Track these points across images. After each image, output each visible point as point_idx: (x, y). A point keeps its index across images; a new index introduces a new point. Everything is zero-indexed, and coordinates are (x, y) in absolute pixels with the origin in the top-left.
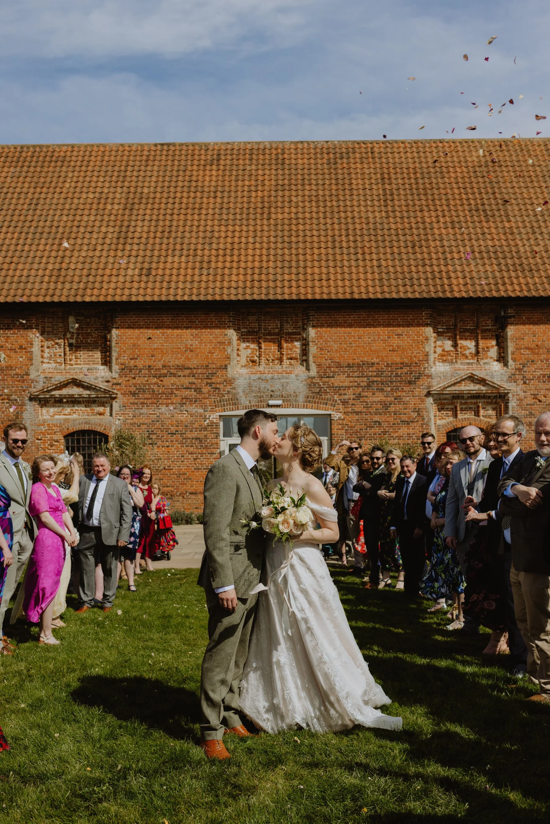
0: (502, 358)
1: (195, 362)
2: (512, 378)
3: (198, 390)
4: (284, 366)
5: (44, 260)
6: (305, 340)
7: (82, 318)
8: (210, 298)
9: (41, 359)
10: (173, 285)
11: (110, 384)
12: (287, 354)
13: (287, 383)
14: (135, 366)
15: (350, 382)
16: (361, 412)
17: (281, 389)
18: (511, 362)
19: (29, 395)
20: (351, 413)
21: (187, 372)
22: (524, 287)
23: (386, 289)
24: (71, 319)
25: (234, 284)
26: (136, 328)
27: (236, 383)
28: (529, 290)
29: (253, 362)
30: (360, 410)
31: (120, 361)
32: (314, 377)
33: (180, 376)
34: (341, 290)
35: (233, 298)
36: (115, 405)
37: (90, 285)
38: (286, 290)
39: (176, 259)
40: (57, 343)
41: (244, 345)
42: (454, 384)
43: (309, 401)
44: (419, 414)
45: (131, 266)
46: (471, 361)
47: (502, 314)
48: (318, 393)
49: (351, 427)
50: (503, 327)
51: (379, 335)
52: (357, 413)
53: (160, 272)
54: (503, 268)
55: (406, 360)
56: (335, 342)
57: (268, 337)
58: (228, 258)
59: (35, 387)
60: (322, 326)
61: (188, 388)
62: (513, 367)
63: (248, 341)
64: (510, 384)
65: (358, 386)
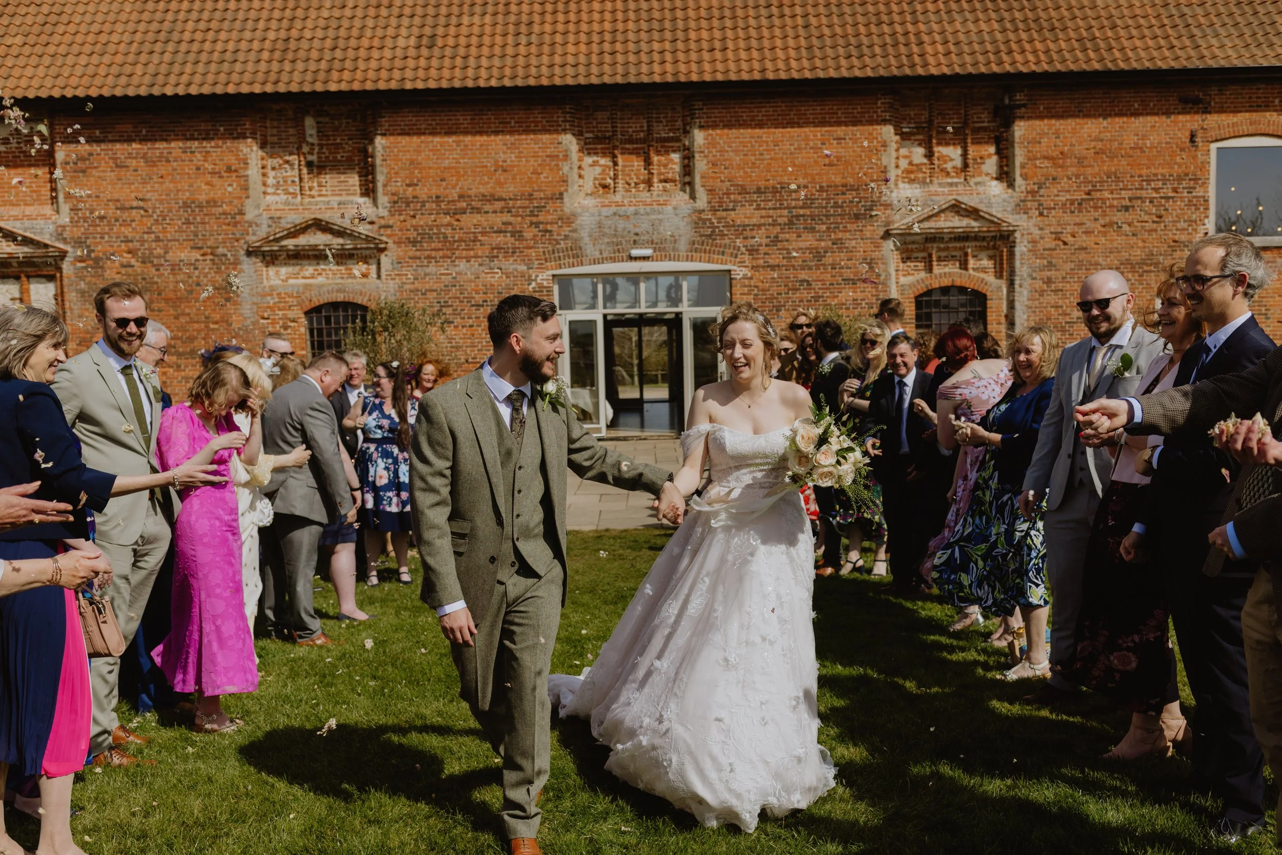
0: (1005, 175)
1: (510, 189)
2: (1021, 207)
3: (517, 234)
4: (655, 193)
5: (261, 25)
6: (688, 149)
7: (326, 119)
8: (532, 82)
9: (263, 189)
10: (472, 62)
11: (376, 227)
12: (660, 174)
13: (661, 220)
14: (414, 197)
15: (762, 217)
16: (778, 266)
17: (650, 230)
18: (1019, 181)
19: (245, 247)
20: (763, 267)
21: (499, 205)
22: (1043, 57)
23: (818, 63)
24: (309, 122)
25: (571, 60)
26: (415, 134)
27: (578, 222)
28: (1051, 62)
29: (605, 187)
30: (777, 262)
31: (391, 188)
32: (703, 211)
33: (487, 212)
34: (744, 66)
35: (570, 81)
36: (385, 260)
37: (337, 65)
38: (657, 68)
39: (476, 19)
40: (287, 162)
41: (589, 160)
42: (929, 218)
43: (696, 250)
44: (871, 268)
45: (404, 32)
46: (955, 180)
47: (1007, 101)
48: (710, 236)
49: (763, 290)
50: (1008, 124)
51: (807, 139)
52: (773, 268)
53: (451, 41)
54: (1008, 25)
55: (851, 181)
56: (736, 151)
57: (628, 146)
58: (561, 17)
59: (254, 234)
60: (714, 126)
61: (500, 232)
62: (1023, 188)
63: (596, 154)
64: (1017, 217)
65: (774, 224)
